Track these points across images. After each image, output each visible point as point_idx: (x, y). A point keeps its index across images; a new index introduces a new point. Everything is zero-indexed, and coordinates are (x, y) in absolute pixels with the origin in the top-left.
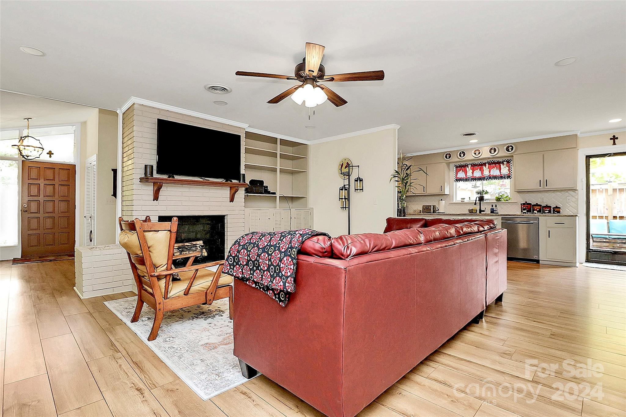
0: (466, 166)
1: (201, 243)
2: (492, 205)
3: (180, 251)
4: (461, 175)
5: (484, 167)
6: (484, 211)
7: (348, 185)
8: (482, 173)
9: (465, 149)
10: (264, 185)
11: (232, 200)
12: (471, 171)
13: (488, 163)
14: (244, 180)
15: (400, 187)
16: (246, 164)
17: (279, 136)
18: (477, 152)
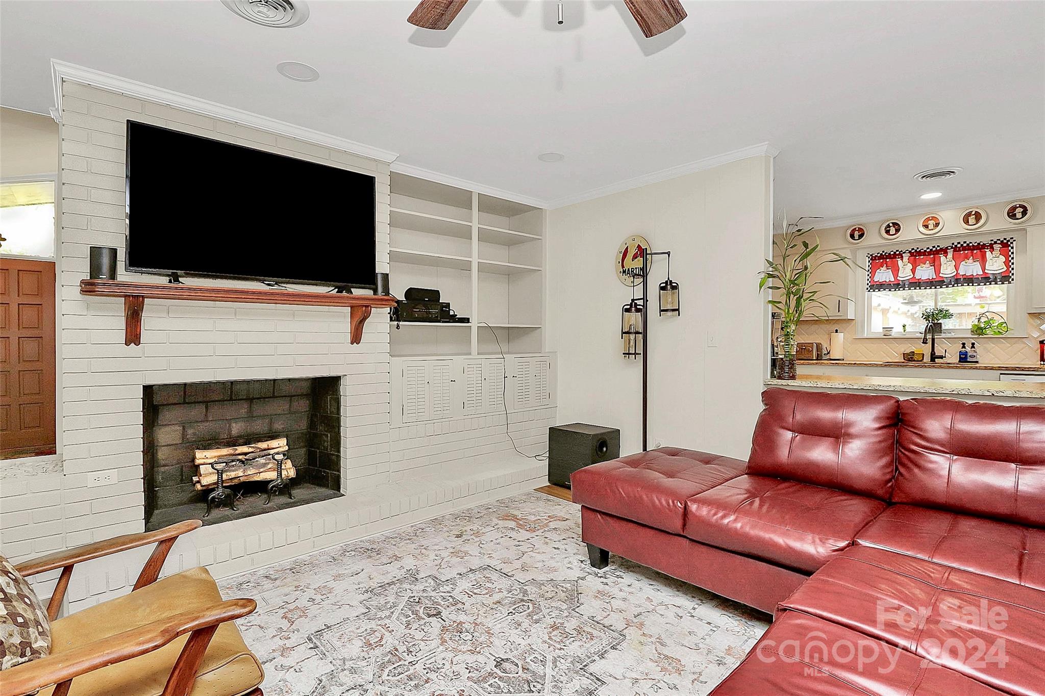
0: (898, 255)
1: (280, 444)
2: (964, 344)
3: (218, 473)
4: (884, 277)
5: (943, 258)
6: (941, 357)
7: (643, 299)
8: (937, 271)
9: (899, 218)
10: (440, 301)
11: (356, 338)
12: (910, 266)
13: (952, 248)
14: (386, 292)
15: (780, 302)
16: (392, 249)
17: (476, 188)
18: (930, 222)
